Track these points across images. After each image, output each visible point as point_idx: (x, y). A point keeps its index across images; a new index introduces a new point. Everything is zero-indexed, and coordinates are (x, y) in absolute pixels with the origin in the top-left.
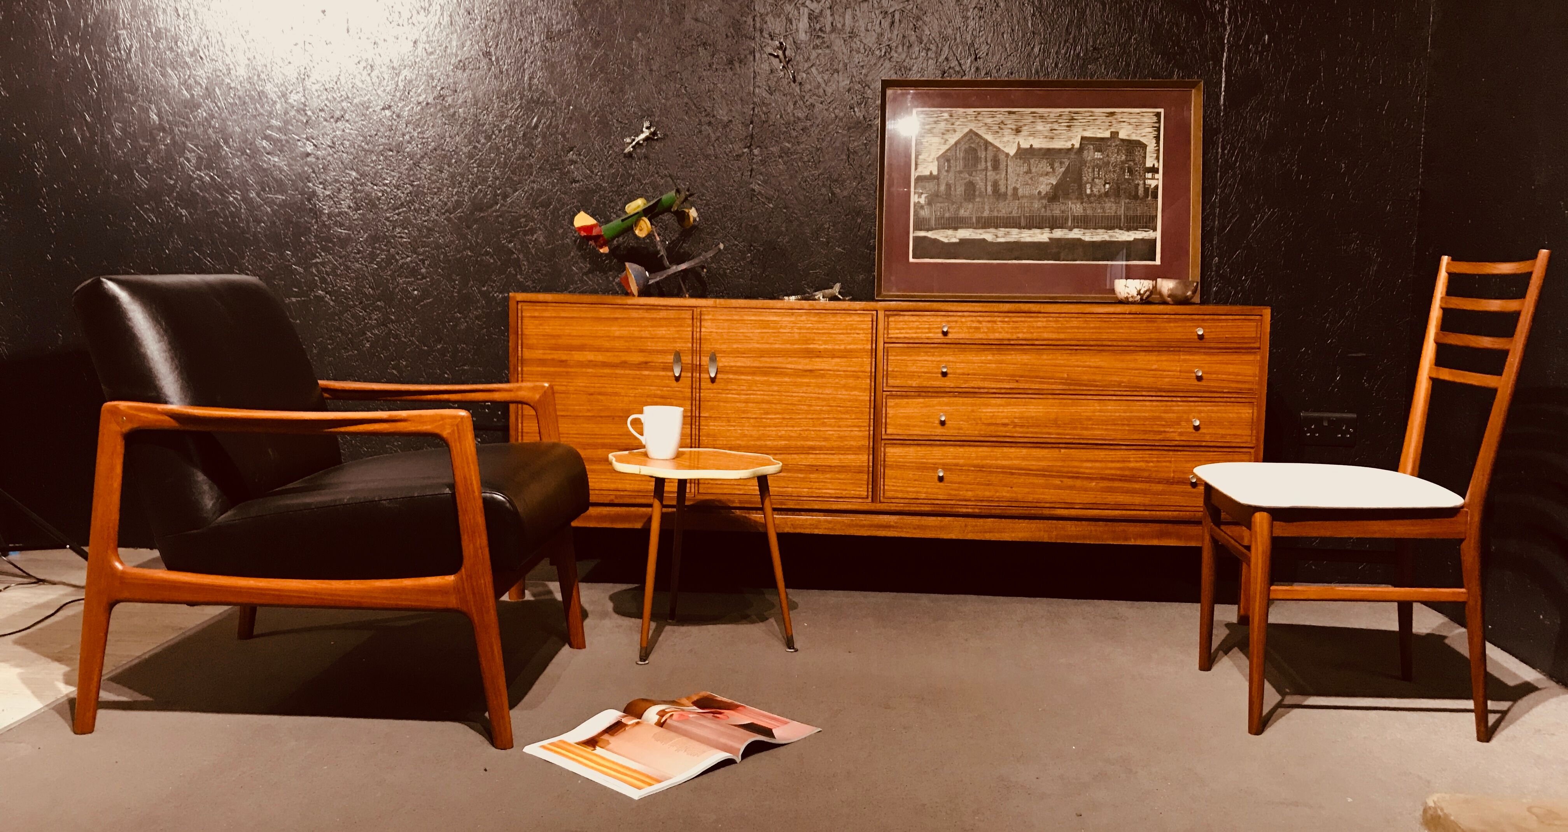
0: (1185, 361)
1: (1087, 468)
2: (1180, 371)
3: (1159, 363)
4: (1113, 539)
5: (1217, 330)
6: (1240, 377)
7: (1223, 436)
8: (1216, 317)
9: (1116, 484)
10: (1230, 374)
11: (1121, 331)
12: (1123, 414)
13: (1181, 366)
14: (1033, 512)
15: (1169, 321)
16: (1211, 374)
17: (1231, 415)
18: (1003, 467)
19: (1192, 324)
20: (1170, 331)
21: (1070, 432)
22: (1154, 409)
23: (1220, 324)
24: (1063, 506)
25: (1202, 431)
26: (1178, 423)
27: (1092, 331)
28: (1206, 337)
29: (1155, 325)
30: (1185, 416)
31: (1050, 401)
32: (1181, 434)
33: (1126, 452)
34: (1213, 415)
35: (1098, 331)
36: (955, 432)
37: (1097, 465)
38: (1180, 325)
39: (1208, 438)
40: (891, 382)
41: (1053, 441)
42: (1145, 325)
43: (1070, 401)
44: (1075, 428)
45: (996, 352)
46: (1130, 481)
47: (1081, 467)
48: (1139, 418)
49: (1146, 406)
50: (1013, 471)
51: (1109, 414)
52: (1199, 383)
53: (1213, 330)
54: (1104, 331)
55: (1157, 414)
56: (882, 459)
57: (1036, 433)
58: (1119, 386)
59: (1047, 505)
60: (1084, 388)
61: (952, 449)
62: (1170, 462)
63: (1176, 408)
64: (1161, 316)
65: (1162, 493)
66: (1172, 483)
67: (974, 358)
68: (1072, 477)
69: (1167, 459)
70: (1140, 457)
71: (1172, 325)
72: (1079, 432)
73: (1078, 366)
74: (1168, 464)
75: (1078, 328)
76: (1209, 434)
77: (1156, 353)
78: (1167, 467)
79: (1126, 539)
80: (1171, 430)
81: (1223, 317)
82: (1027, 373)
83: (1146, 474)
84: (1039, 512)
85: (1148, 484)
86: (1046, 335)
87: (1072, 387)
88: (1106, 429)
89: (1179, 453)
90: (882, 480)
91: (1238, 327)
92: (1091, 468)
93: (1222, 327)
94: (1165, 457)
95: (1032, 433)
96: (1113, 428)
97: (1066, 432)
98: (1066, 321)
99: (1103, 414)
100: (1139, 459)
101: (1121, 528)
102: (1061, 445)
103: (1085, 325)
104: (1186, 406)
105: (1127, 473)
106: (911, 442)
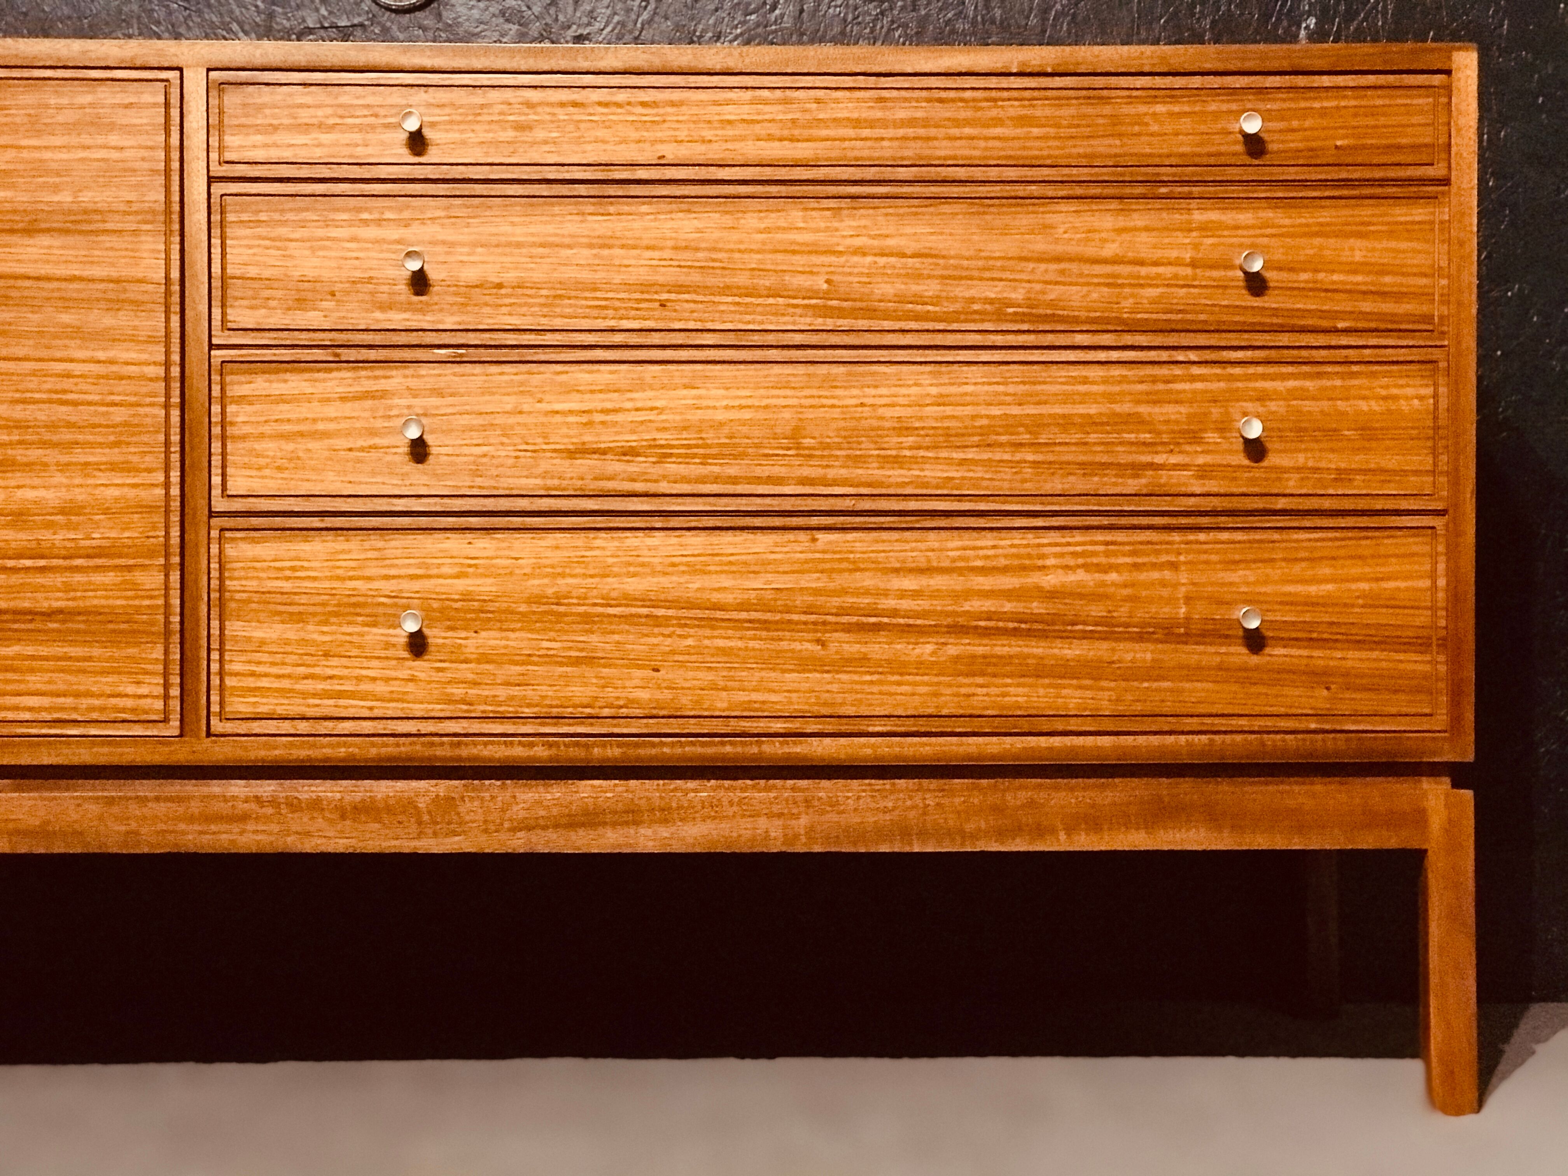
0: (1205, 228)
1: (902, 594)
2: (1193, 264)
3: (1126, 237)
4: (1001, 834)
5: (1308, 123)
6: (1388, 279)
7: (1342, 475)
8: (1301, 81)
9: (1003, 647)
10: (1354, 269)
11: (998, 131)
12: (1015, 410)
13: (1196, 246)
14: (728, 749)
15: (1154, 95)
16: (1291, 270)
17: (1363, 406)
18: (628, 599)
19: (1225, 107)
20: (1155, 128)
21: (843, 472)
22: (1117, 389)
23: (1317, 105)
24: (829, 729)
25: (1272, 460)
26: (1195, 437)
27: (901, 132)
28: (1272, 147)
29: (1107, 110)
30: (1216, 412)
31: (777, 369)
32: (1204, 472)
33: (1030, 538)
34: (1308, 406)
35: (921, 132)
36: (463, 484)
37: (938, 582)
38: (1186, 108)
39: (1292, 484)
40: (240, 316)
41: (787, 505)
42: (1072, 111)
43: (842, 369)
44: (858, 460)
45: (590, 209)
46: (1043, 635)
47: (886, 593)
48: (1066, 423)
49: (1085, 381)
50: (661, 612)
51: (969, 410)
52: (1256, 302)
53: (1295, 124)
54: (941, 132)
55: (1125, 408)
56: (214, 583)
57: (734, 480)
58: (1000, 316)
59: (778, 726)
60: (887, 325)
61: (455, 544)
62: (1174, 566)
63: (1187, 386)
64: (1124, 81)
65: (1155, 672)
66: (1186, 638)
67: (519, 230)
68: (861, 628)
69: (1164, 558)
70: (1074, 554)
71: (1160, 108)
72: (875, 472)
73: (861, 251)
74: (1167, 574)
75: (857, 123)
76: (1298, 469)
77: (1114, 205)
78: (1163, 584)
79: (1040, 831)
80: (1173, 459)
81: (1326, 81)
82: (696, 278)
83: (1097, 610)
84: (751, 749)
85: (1105, 645)
86: (752, 150)
87: (845, 323)
88: (963, 462)
89: (1202, 536)
90: (215, 656)
91: (1372, 111)
92: (916, 594)
93: (1323, 113)
94: (1157, 552)
95: (716, 479)
96: (985, 456)
97: (831, 473)
98: (818, 101)
99: (949, 411)
100: (1071, 562)
101: (1023, 796)
102: (815, 521)
103: (879, 114)
104: (1219, 377)
105: (1037, 607)
106: (316, 522)
